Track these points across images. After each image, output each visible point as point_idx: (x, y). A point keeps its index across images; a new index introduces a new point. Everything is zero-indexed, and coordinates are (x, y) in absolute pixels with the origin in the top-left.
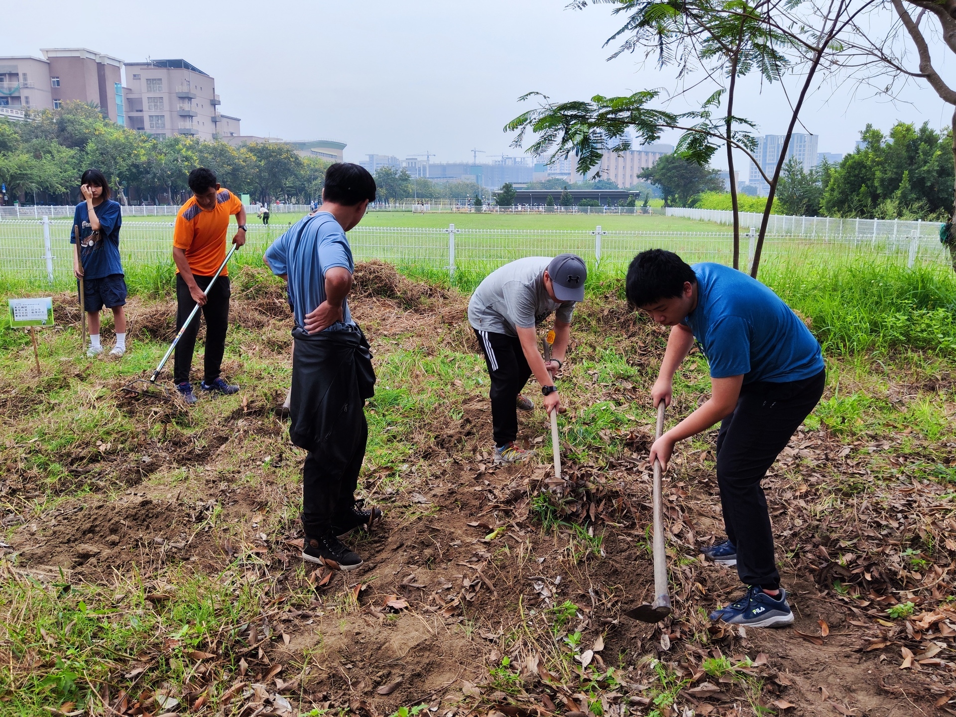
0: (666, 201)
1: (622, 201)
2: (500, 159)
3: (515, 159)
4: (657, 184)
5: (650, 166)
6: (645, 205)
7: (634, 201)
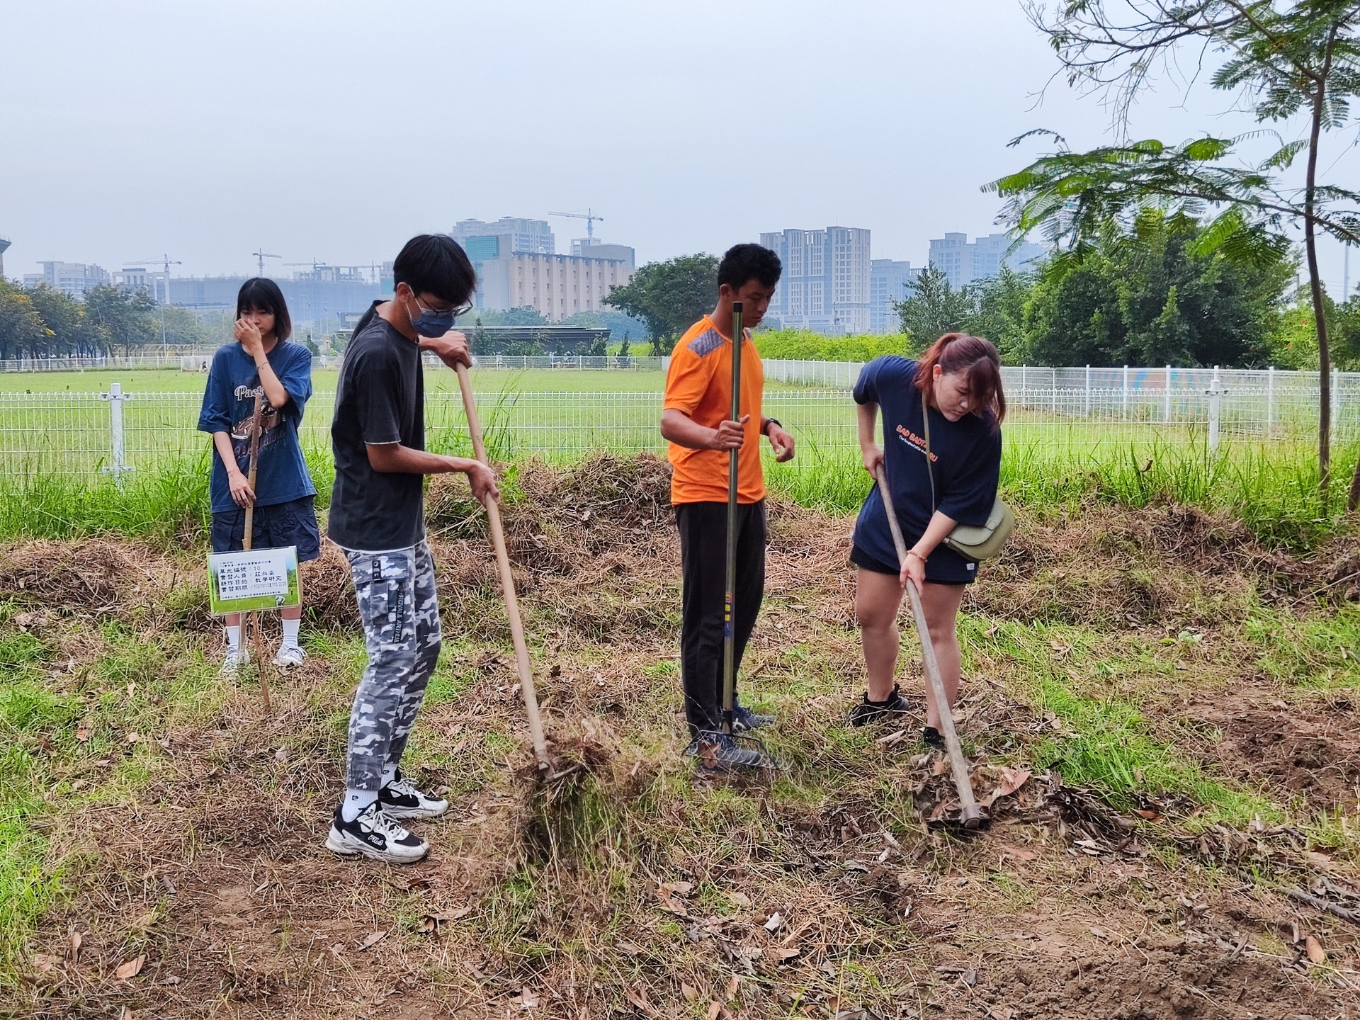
0: (657, 346)
1: (582, 345)
2: (310, 269)
3: (338, 269)
4: (638, 316)
5: (626, 283)
6: (624, 352)
7: (604, 345)
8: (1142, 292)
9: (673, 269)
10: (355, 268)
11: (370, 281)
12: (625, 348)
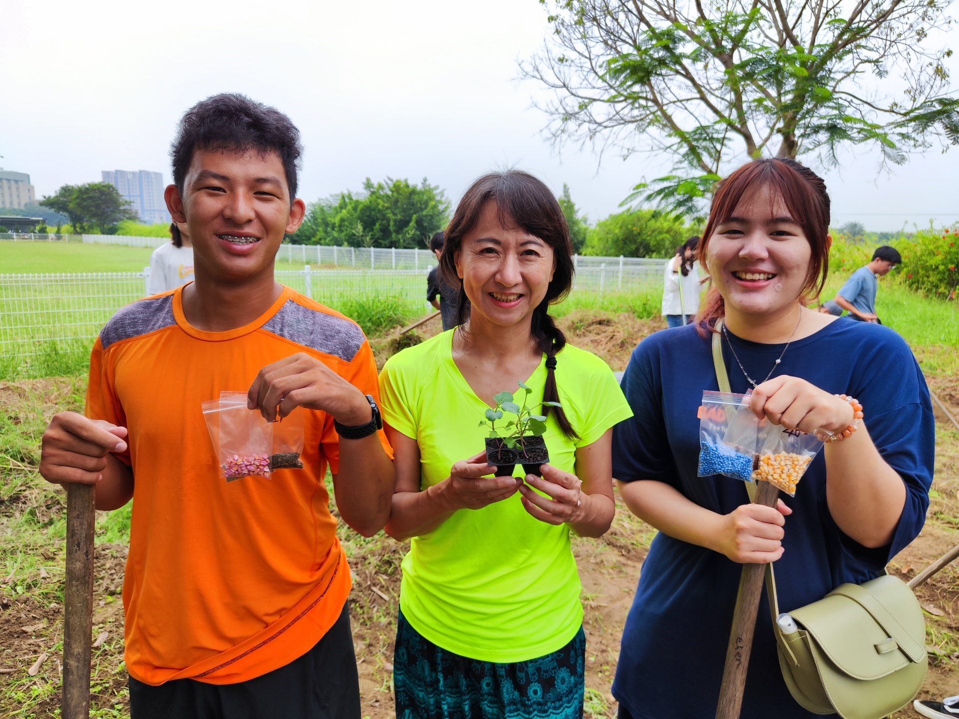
4: (62, 212)
6: (58, 232)
8: (399, 217)
9: (87, 189)
12: (58, 229)
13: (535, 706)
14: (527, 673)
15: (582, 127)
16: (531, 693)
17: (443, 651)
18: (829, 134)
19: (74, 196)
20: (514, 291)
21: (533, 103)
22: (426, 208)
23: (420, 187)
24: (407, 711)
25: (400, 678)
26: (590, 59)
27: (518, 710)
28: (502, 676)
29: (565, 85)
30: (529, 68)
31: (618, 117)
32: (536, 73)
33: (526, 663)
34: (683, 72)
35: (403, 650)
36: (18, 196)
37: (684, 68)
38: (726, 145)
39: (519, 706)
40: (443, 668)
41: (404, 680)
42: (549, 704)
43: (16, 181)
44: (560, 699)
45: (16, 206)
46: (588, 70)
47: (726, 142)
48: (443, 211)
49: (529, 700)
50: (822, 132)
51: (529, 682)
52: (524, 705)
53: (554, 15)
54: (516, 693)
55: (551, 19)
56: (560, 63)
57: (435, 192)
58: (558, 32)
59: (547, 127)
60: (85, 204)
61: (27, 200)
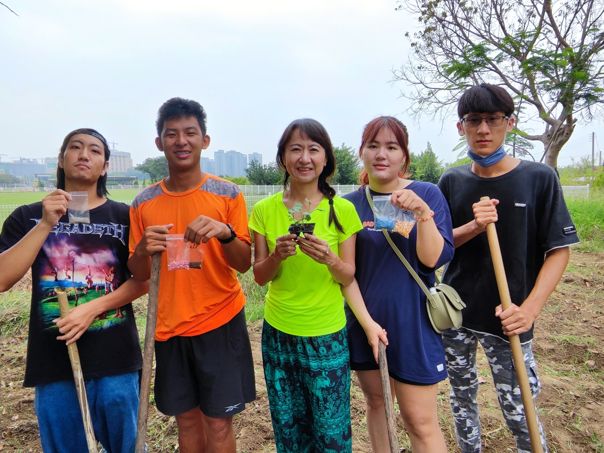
0: (152, 182)
3: (29, 159)
4: (146, 173)
9: (159, 160)
10: (35, 159)
11: (41, 163)
12: (144, 182)
13: (324, 357)
14: (318, 342)
15: (430, 106)
16: (321, 351)
17: (280, 332)
18: (585, 100)
19: (153, 164)
20: (308, 166)
21: (402, 94)
22: (344, 160)
23: (340, 148)
24: (268, 364)
25: (264, 348)
26: (437, 66)
27: (317, 359)
28: (306, 343)
29: (421, 83)
30: (399, 74)
31: (454, 98)
32: (404, 76)
33: (317, 337)
34: (494, 69)
35: (265, 335)
36: (124, 165)
37: (494, 66)
38: (521, 112)
39: (317, 357)
40: (280, 340)
41: (266, 349)
42: (330, 356)
43: (124, 157)
44: (335, 355)
45: (123, 171)
46: (436, 72)
47: (521, 110)
48: (354, 162)
49: (320, 354)
50: (581, 99)
51: (319, 346)
52: (319, 357)
53: (415, 42)
54: (315, 352)
55: (413, 45)
56: (419, 70)
57: (349, 151)
58: (417, 52)
59: (411, 107)
60: (157, 168)
61: (129, 167)
